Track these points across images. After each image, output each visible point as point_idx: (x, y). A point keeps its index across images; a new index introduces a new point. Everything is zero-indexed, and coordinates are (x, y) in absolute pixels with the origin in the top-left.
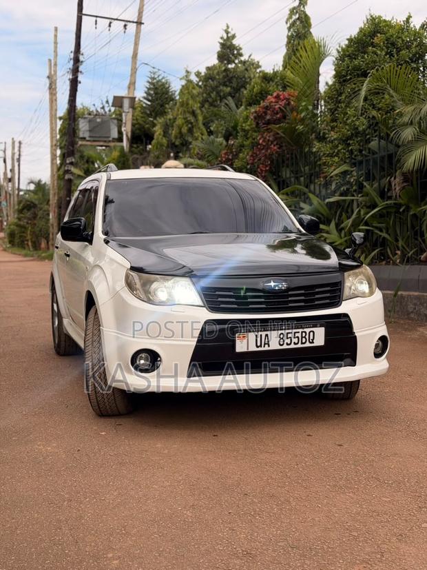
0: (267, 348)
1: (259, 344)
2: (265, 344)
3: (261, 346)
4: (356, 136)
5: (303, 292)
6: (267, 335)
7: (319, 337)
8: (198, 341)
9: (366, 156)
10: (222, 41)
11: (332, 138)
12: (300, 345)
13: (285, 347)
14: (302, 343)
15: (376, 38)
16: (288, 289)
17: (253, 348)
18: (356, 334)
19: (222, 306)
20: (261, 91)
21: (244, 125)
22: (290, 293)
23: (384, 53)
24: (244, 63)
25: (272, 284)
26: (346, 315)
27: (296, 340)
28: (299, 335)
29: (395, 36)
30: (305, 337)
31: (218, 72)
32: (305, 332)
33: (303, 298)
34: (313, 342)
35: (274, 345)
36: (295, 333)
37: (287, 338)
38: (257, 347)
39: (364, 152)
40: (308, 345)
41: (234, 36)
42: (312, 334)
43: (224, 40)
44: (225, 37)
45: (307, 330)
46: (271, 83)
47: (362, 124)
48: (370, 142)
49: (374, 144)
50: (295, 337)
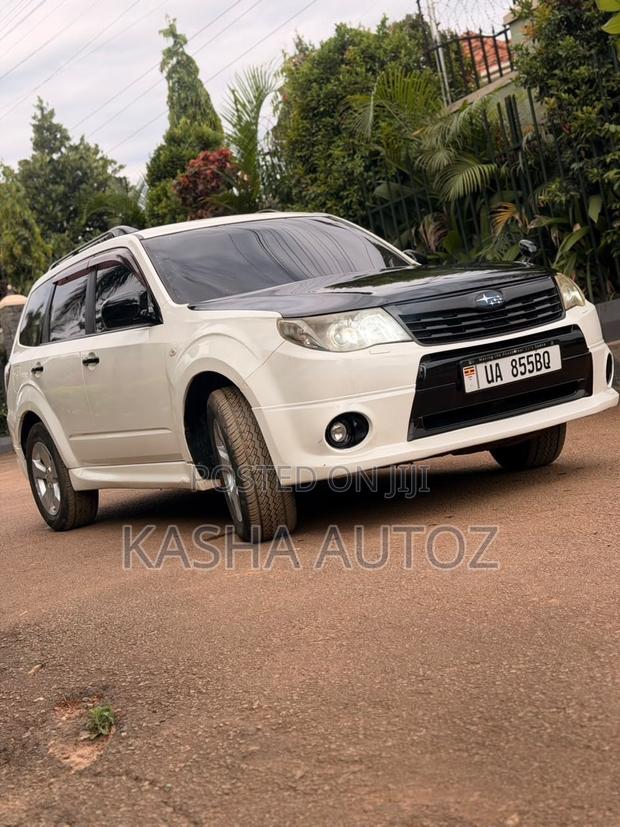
0: (500, 382)
1: (490, 379)
2: (497, 377)
3: (493, 381)
4: (350, 185)
5: (520, 304)
6: (497, 365)
7: (554, 358)
8: (417, 389)
9: (372, 208)
10: (35, 122)
11: (313, 196)
12: (535, 373)
13: (520, 377)
14: (538, 370)
15: (347, 53)
16: (505, 304)
17: (485, 385)
18: (590, 351)
19: (433, 336)
20: (172, 158)
21: (155, 208)
22: (507, 308)
23: (364, 70)
24: (75, 148)
25: (485, 299)
26: (576, 327)
28: (532, 359)
29: (372, 46)
30: (539, 361)
32: (539, 354)
33: (523, 312)
34: (549, 367)
35: (508, 378)
36: (528, 357)
37: (521, 365)
38: (489, 382)
39: (367, 203)
40: (544, 371)
41: (52, 114)
42: (546, 355)
43: (39, 121)
44: (40, 117)
45: (541, 351)
46: (182, 145)
47: (358, 165)
48: (373, 189)
49: (381, 190)
50: (529, 363)
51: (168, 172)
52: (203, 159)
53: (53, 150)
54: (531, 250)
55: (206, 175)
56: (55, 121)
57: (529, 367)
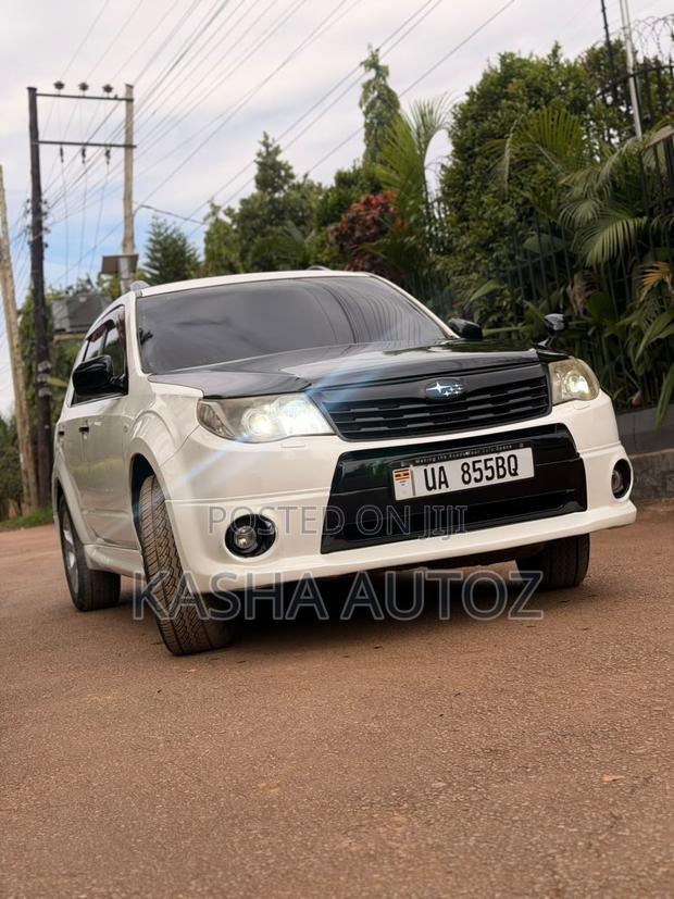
0: (444, 490)
1: (431, 485)
2: (441, 483)
3: (434, 487)
4: (502, 236)
5: (488, 396)
6: (442, 469)
7: (524, 464)
8: (332, 492)
10: (260, 160)
11: (464, 246)
12: (496, 481)
13: (473, 485)
14: (499, 477)
15: (510, 86)
16: (464, 395)
17: (422, 492)
18: (582, 456)
19: (363, 430)
20: (340, 200)
21: (319, 255)
22: (468, 400)
23: (525, 105)
24: (298, 187)
25: (439, 388)
26: (561, 427)
27: (489, 473)
28: (492, 463)
29: (539, 79)
30: (502, 466)
31: (261, 205)
32: (502, 458)
33: (490, 405)
34: (516, 474)
35: (456, 484)
36: (486, 461)
37: (475, 470)
38: (429, 489)
39: (517, 257)
40: (508, 478)
41: (277, 151)
42: (512, 459)
43: (264, 158)
44: (264, 154)
45: (505, 455)
46: (353, 186)
47: (508, 214)
48: (524, 241)
49: (531, 242)
50: (487, 468)
51: (335, 216)
52: (365, 203)
53: (276, 190)
54: (555, 328)
55: (366, 221)
56: (279, 158)
57: (488, 473)
